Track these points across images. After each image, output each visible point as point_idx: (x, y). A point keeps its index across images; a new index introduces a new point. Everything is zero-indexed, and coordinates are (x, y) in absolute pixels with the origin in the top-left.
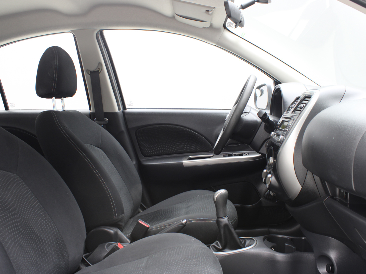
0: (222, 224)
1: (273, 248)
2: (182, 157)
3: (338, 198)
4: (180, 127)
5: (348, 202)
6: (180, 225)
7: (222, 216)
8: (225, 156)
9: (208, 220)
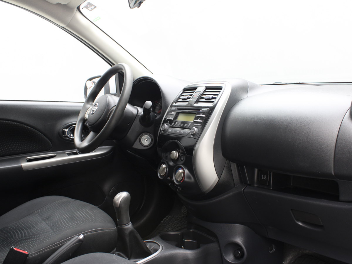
0: (127, 232)
1: (183, 247)
2: (18, 160)
3: (256, 185)
4: (13, 122)
5: (271, 188)
6: (77, 242)
7: (125, 223)
8: (69, 154)
9: (99, 230)
